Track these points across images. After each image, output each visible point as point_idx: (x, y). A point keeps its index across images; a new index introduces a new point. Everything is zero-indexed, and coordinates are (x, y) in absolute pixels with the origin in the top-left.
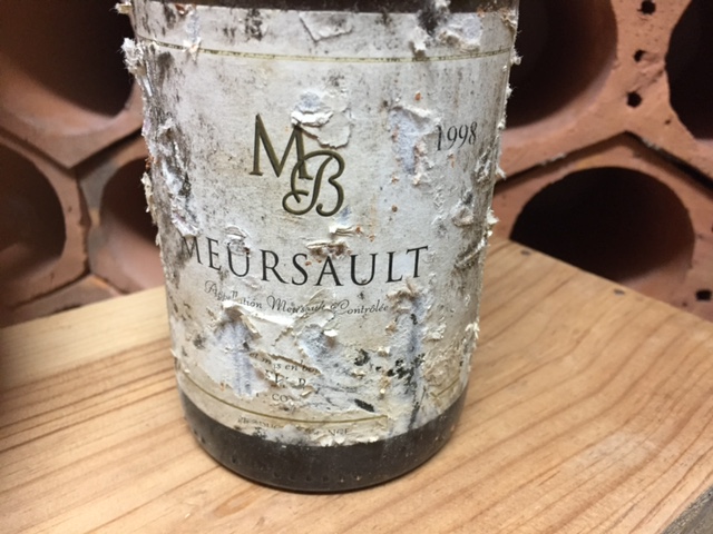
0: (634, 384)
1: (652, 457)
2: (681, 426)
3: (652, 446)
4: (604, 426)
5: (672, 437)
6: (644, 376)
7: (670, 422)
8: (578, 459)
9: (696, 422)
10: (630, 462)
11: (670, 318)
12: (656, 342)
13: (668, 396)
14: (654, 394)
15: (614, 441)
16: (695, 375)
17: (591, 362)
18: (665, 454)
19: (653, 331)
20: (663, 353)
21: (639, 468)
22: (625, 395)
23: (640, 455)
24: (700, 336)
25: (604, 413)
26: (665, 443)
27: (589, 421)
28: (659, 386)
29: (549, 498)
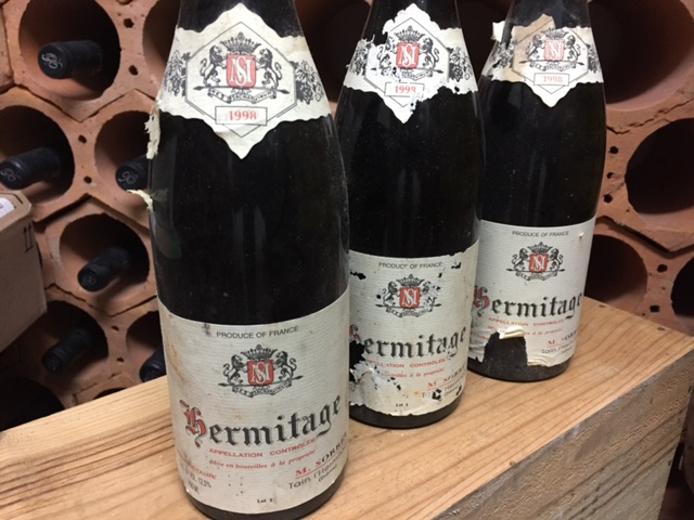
0: (610, 347)
1: (617, 374)
2: (630, 363)
3: (617, 370)
4: (596, 363)
5: (627, 367)
6: (615, 343)
7: (625, 362)
8: (586, 375)
9: (637, 362)
10: (608, 375)
11: (628, 319)
12: (620, 330)
13: (625, 352)
14: (618, 351)
15: (600, 368)
16: (639, 343)
17: (590, 339)
18: (623, 373)
19: (620, 324)
20: (623, 334)
21: (611, 377)
22: (606, 351)
23: (612, 373)
24: (642, 327)
25: (596, 358)
26: (623, 369)
27: (589, 361)
28: (622, 348)
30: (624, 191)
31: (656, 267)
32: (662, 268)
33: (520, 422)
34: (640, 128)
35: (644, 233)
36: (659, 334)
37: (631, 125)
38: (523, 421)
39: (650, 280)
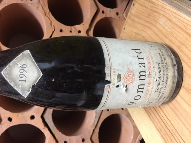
30: (77, 26)
31: (103, 14)
34: (52, 22)
35: (91, 19)
36: (136, 5)
37: (51, 25)
39: (108, 16)
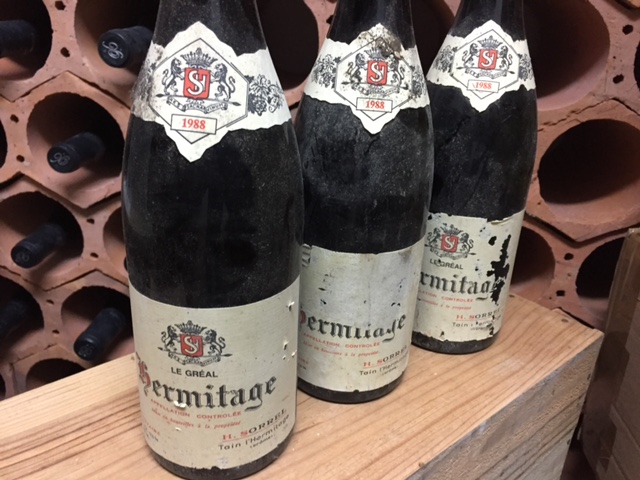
0: (516, 340)
1: (523, 368)
2: (535, 357)
3: (523, 364)
4: (503, 356)
5: (531, 361)
6: (522, 336)
7: (531, 355)
8: (494, 369)
9: (541, 355)
10: (514, 370)
11: (535, 310)
12: (528, 321)
13: (531, 345)
14: (525, 343)
15: (508, 362)
16: (543, 336)
18: (528, 367)
20: (530, 326)
21: (517, 372)
22: (513, 344)
23: (518, 367)
24: (548, 318)
25: (504, 351)
26: (528, 363)
28: (528, 340)
29: (484, 381)
32: (569, 257)
33: (430, 420)
38: (433, 418)
